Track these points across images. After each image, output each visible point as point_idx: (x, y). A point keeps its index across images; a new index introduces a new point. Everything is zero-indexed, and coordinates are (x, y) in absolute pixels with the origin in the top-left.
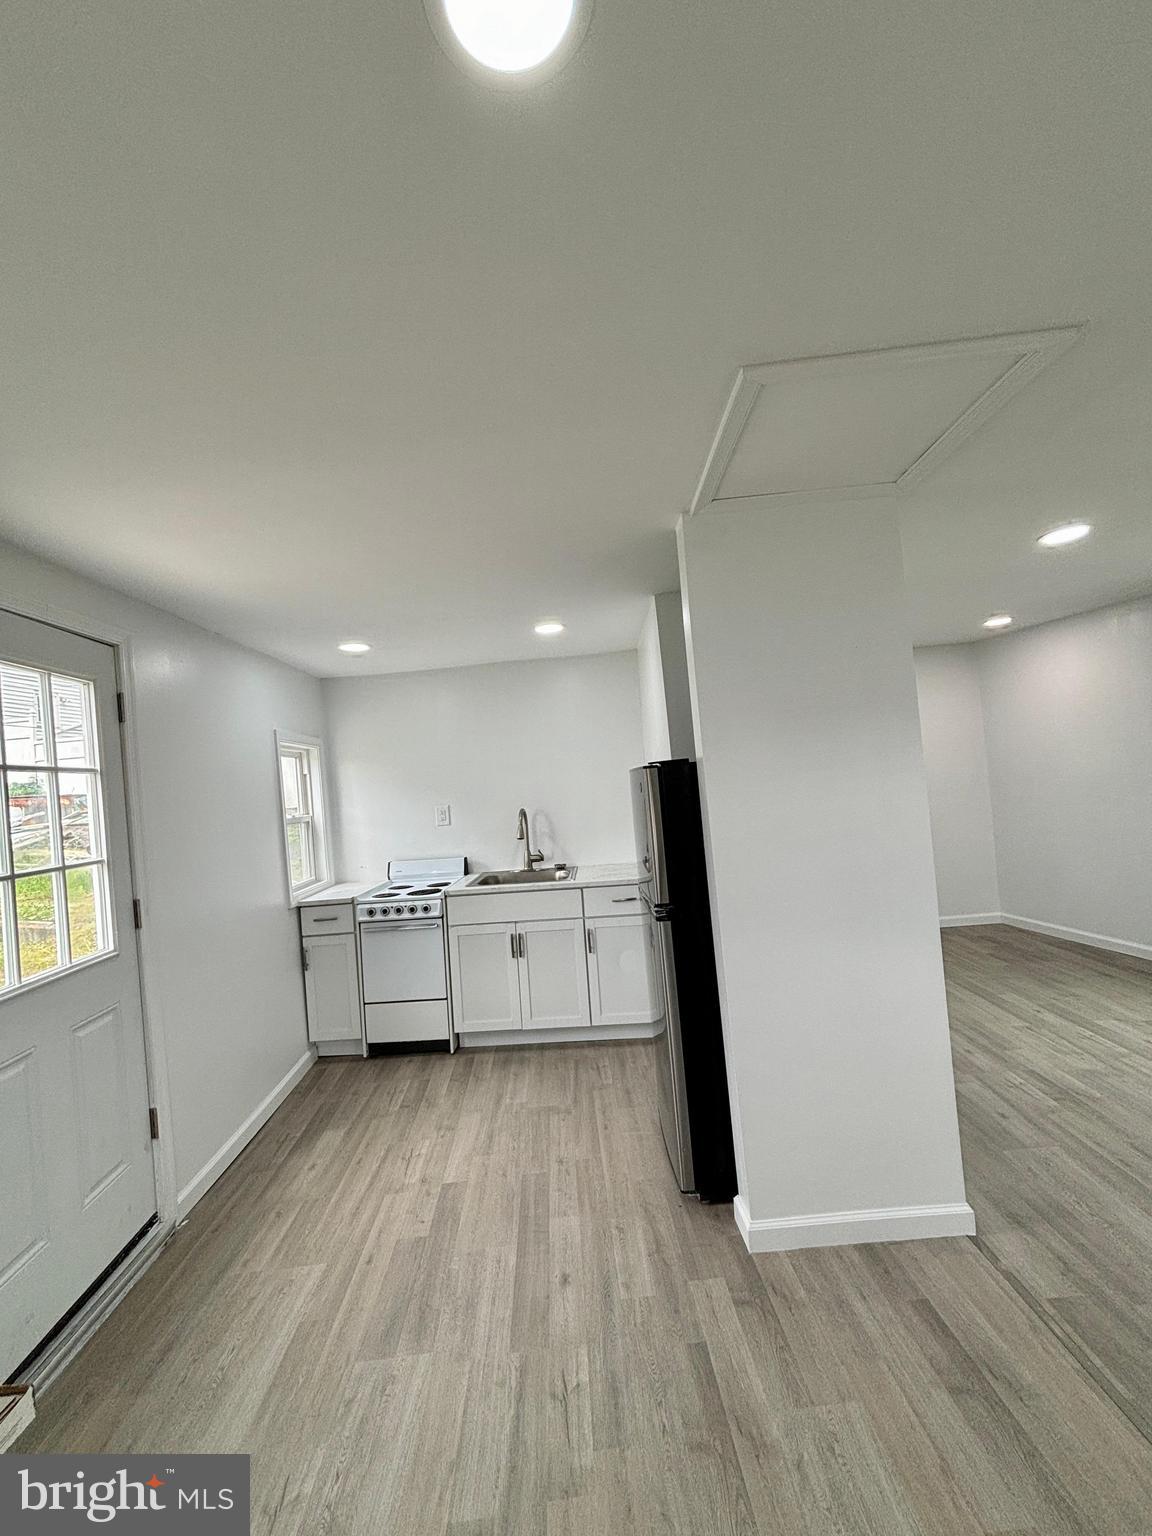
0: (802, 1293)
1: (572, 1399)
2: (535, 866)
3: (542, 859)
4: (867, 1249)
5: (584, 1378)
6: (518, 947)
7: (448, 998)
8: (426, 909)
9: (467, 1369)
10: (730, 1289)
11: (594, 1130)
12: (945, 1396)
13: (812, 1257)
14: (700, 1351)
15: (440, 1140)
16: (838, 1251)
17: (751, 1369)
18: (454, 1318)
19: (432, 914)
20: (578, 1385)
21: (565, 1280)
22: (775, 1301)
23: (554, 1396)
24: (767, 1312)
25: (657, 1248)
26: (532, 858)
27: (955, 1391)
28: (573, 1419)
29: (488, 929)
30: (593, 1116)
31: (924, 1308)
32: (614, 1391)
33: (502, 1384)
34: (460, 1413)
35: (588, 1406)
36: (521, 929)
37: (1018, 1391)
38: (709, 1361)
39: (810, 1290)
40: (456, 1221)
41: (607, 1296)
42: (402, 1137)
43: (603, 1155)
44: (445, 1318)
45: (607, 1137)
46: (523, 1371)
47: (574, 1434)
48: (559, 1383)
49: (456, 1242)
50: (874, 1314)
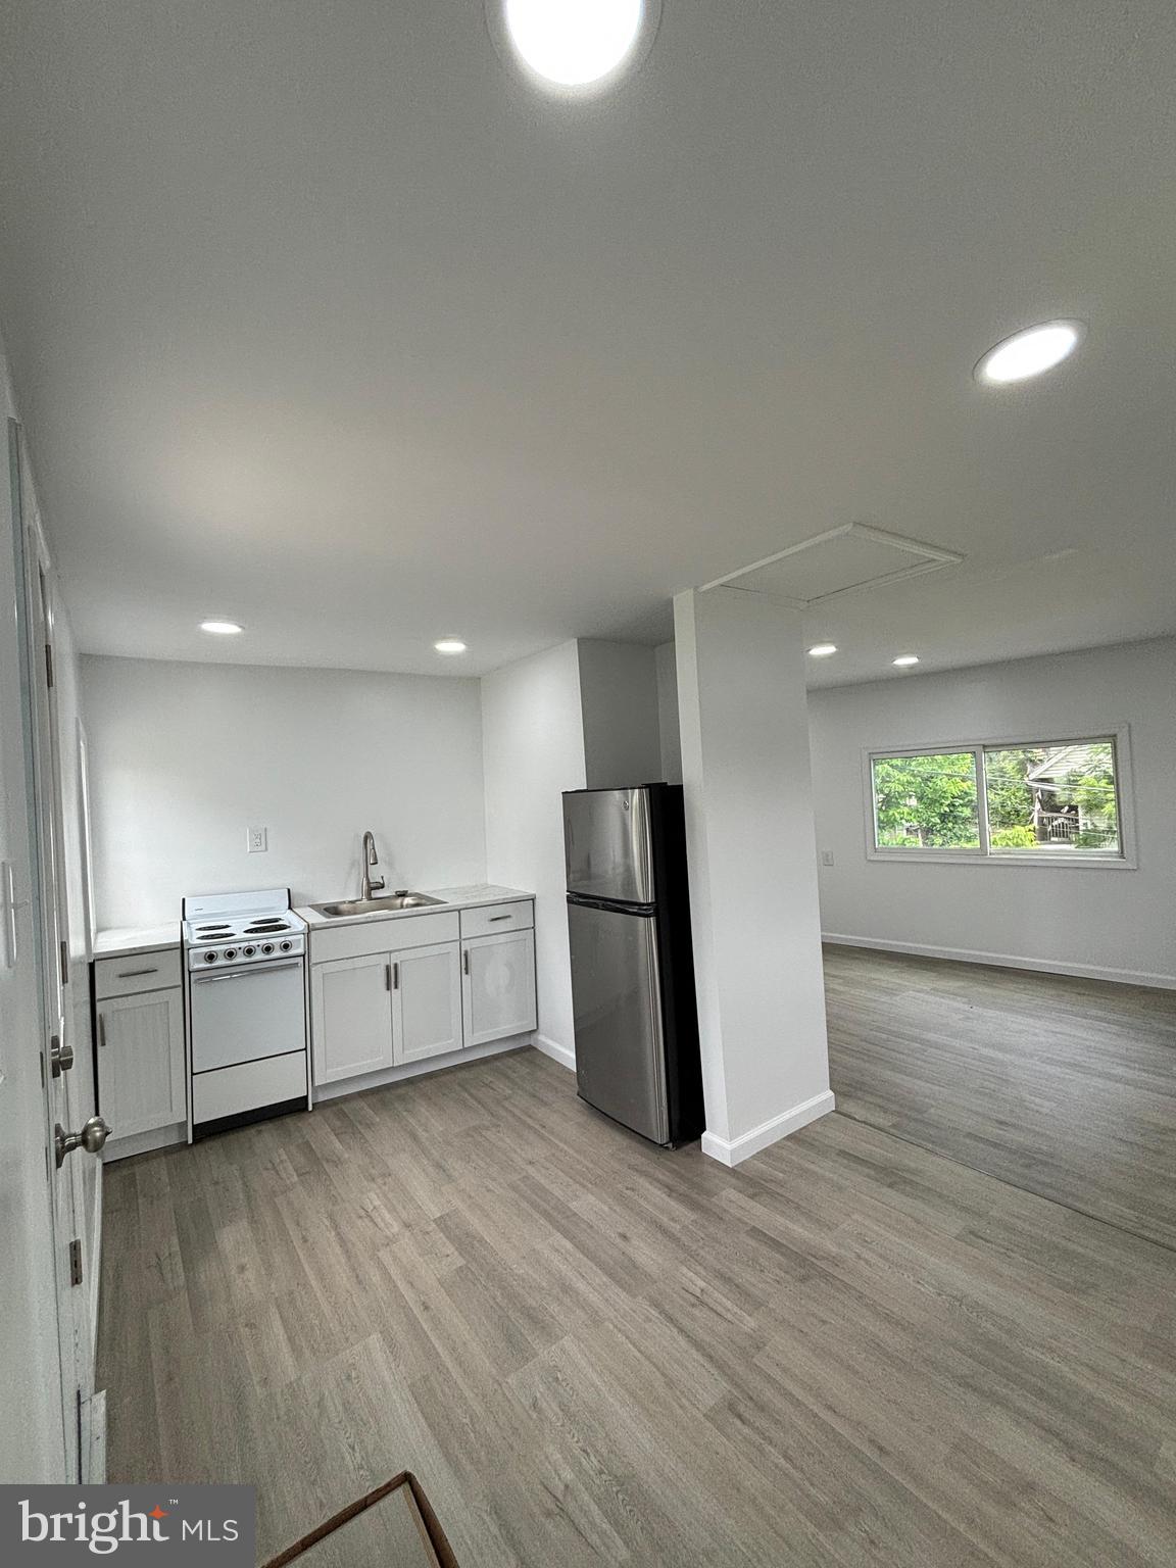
0: (781, 1175)
1: (705, 1298)
2: (377, 894)
3: (383, 886)
4: (790, 1138)
5: (702, 1284)
6: (392, 978)
7: (308, 1049)
8: (286, 947)
9: (611, 1327)
10: (740, 1192)
11: (536, 1132)
12: (890, 1190)
13: (767, 1154)
14: (755, 1232)
15: (386, 1188)
16: (775, 1145)
17: (790, 1225)
18: (561, 1303)
19: (292, 952)
20: (702, 1290)
21: (624, 1237)
22: (772, 1186)
23: (693, 1305)
24: (772, 1194)
25: (670, 1190)
26: (372, 885)
27: (890, 1186)
28: (719, 1309)
29: (360, 963)
30: (524, 1123)
31: (843, 1153)
32: (728, 1280)
33: (648, 1320)
34: (638, 1355)
35: (720, 1296)
36: (395, 959)
37: (914, 1172)
38: (765, 1235)
39: (784, 1172)
40: (482, 1241)
41: (665, 1231)
42: (334, 1200)
43: (561, 1145)
44: (554, 1308)
45: (553, 1133)
46: (656, 1304)
47: (729, 1316)
48: (688, 1296)
49: (500, 1254)
50: (825, 1168)
